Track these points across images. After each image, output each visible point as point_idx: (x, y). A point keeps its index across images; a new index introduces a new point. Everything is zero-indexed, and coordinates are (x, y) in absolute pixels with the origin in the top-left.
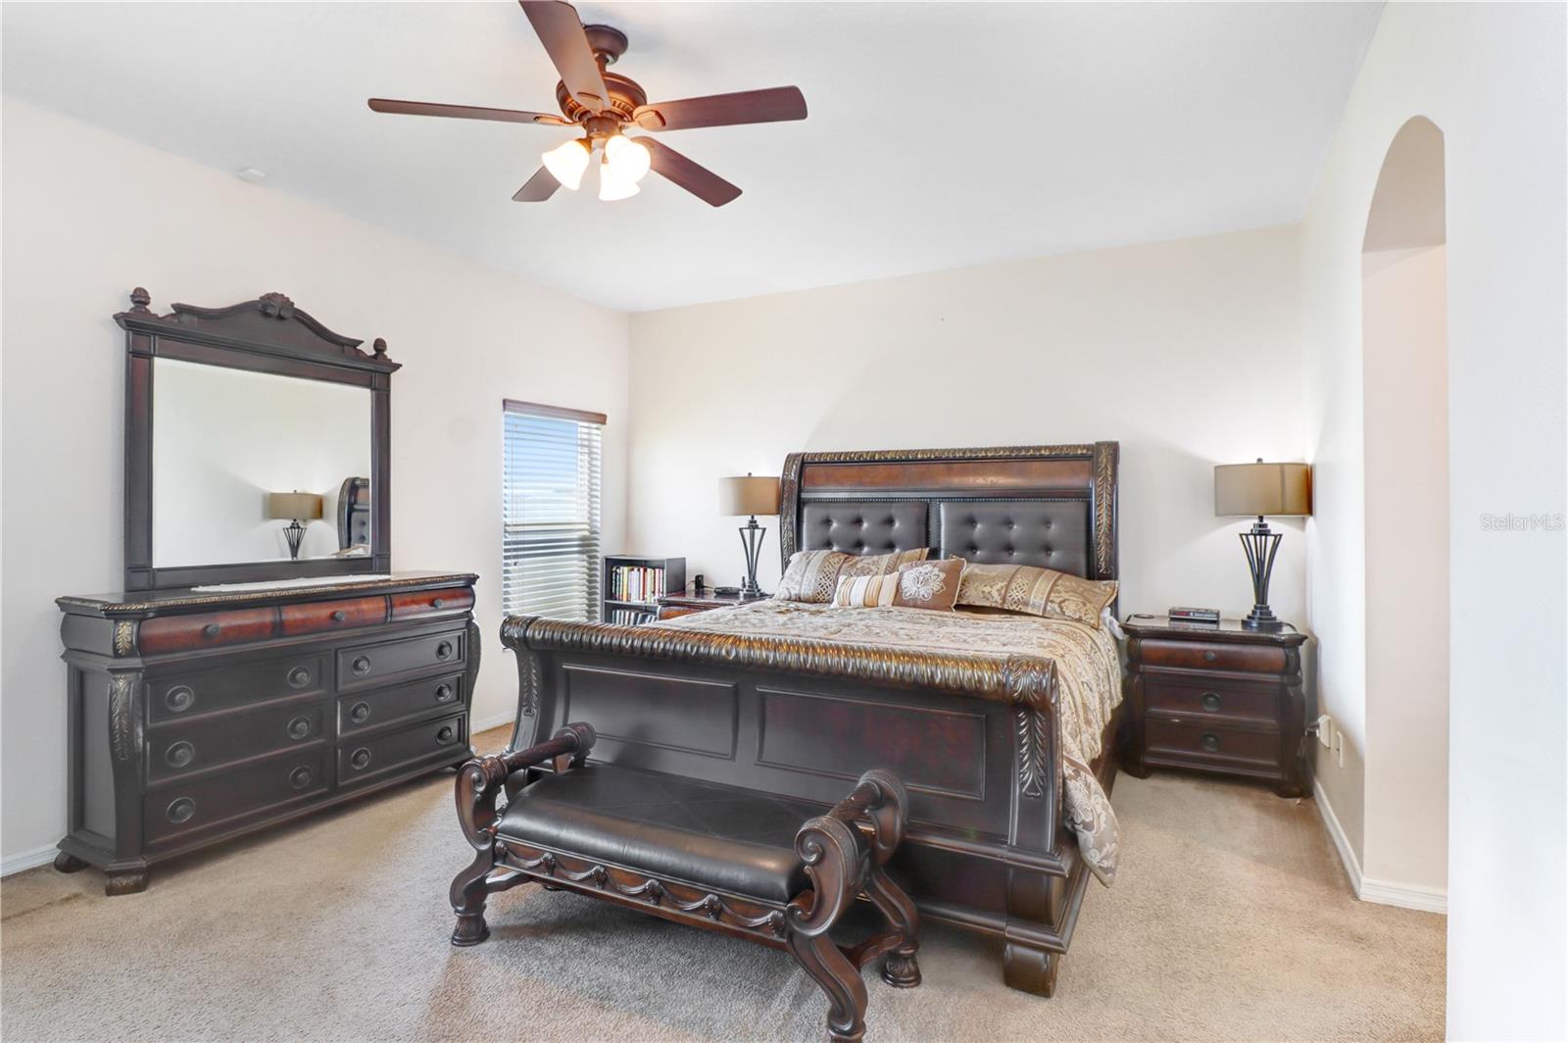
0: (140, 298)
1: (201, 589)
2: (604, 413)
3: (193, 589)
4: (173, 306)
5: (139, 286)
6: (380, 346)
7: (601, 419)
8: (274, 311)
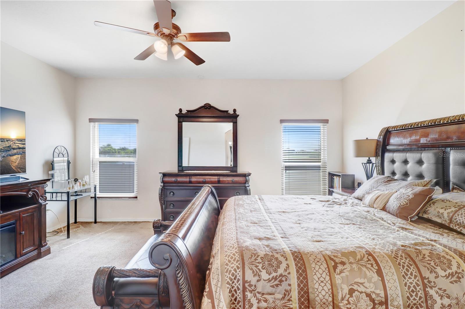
0: (181, 110)
1: (186, 172)
2: (328, 119)
3: (184, 172)
4: (186, 110)
5: (181, 108)
6: (235, 111)
7: (326, 121)
8: (207, 107)
